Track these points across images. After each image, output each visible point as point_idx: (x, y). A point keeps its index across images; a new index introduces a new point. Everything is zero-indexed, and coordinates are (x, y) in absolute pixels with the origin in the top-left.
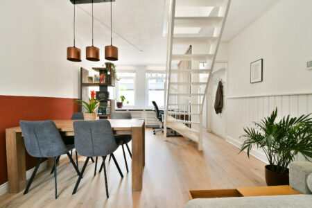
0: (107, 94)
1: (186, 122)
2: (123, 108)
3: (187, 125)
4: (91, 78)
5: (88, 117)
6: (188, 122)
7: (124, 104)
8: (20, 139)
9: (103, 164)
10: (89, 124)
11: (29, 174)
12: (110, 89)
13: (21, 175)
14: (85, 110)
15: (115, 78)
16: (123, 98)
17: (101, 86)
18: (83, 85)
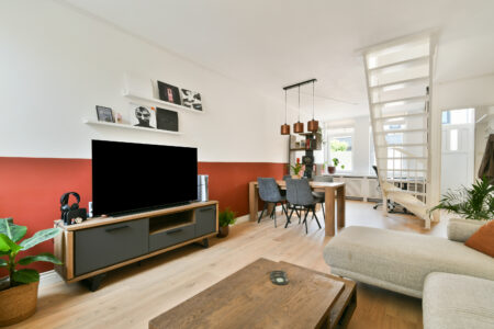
0: (312, 159)
1: (419, 194)
2: (336, 174)
3: (419, 198)
4: (298, 144)
5: (294, 177)
6: (423, 194)
7: (338, 168)
8: (257, 190)
9: (305, 220)
10: (295, 181)
11: (259, 213)
12: (315, 153)
13: (256, 213)
14: (292, 172)
15: (320, 141)
16: (336, 161)
17: (307, 151)
18: (291, 150)
